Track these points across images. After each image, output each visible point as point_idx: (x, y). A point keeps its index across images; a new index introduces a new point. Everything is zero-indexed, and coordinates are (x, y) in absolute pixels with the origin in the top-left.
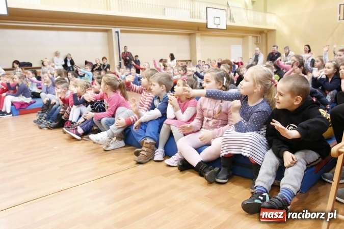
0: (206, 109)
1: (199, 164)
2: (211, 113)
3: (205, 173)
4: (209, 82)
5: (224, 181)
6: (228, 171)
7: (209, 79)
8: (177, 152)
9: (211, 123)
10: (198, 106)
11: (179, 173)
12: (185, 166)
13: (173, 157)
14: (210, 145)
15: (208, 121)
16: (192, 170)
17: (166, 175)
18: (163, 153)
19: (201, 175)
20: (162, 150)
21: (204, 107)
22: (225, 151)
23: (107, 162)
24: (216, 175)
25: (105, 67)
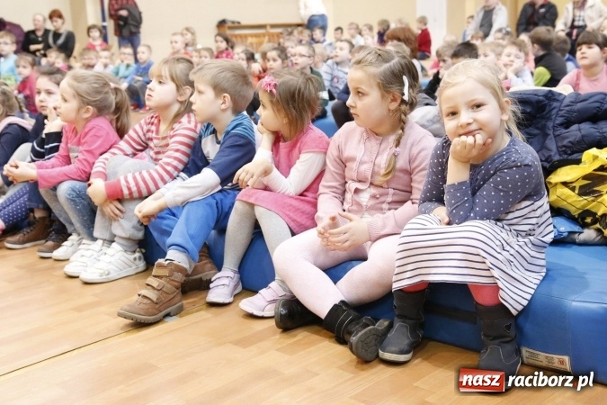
0: (352, 159)
1: (336, 309)
2: (366, 169)
3: (350, 333)
4: (363, 94)
5: (402, 358)
6: (413, 331)
7: (364, 88)
8: (273, 279)
9: (365, 198)
10: (332, 152)
11: (278, 336)
12: (295, 316)
13: (263, 291)
14: (364, 259)
15: (357, 191)
16: (317, 328)
17: (243, 342)
19: (342, 340)
20: (232, 273)
21: (347, 153)
22: (408, 275)
23: (79, 309)
24: (381, 338)
25: (61, 41)
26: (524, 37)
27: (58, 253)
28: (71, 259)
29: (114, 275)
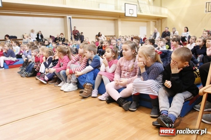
0: (123, 66)
1: (119, 99)
2: (126, 68)
3: (123, 104)
5: (134, 110)
6: (137, 104)
8: (105, 92)
9: (126, 75)
11: (107, 105)
12: (110, 100)
13: (103, 95)
14: (126, 88)
15: (124, 73)
16: (115, 103)
17: (98, 106)
18: (97, 93)
19: (120, 106)
20: (97, 90)
21: (121, 65)
22: (134, 91)
23: (63, 97)
24: (130, 105)
25: (62, 40)
26: (163, 39)
27: (59, 85)
28: (62, 86)
29: (71, 90)
